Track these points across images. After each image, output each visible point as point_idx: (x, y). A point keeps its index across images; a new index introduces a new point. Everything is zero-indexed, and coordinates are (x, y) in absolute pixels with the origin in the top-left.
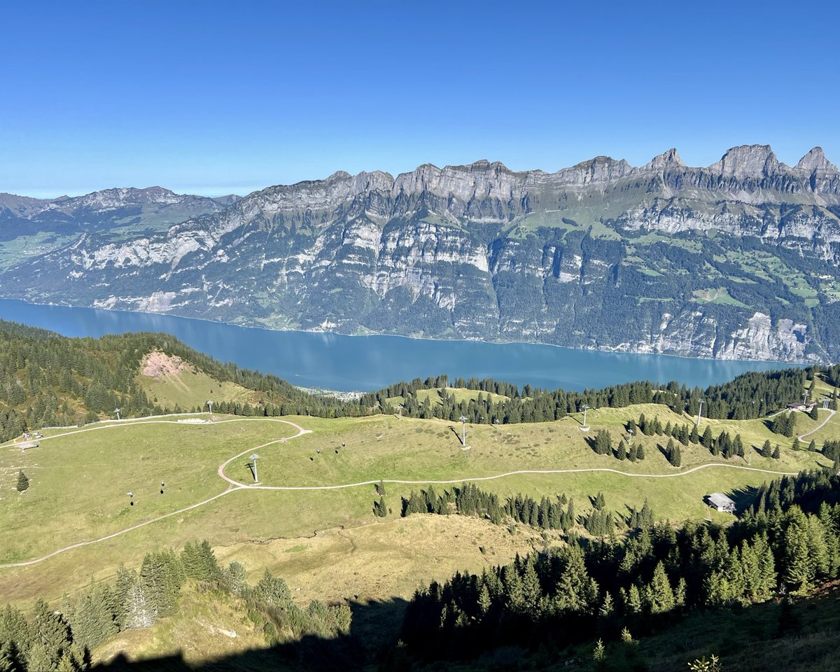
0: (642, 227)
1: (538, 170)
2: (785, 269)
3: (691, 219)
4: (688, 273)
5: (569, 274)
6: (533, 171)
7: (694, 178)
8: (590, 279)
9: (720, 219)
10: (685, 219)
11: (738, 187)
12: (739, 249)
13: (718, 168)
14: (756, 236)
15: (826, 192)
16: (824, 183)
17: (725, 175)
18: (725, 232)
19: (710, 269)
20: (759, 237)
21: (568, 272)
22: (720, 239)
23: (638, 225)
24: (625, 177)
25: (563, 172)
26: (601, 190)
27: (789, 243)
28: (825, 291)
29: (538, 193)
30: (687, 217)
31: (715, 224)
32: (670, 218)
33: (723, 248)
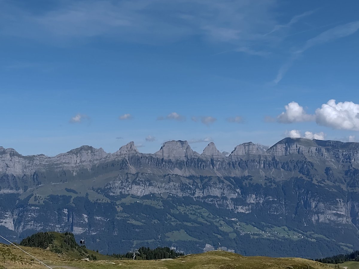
0: (121, 192)
1: (42, 155)
2: (212, 216)
3: (151, 187)
4: (159, 222)
5: (81, 228)
6: (39, 155)
7: (147, 160)
8: (96, 231)
9: (168, 186)
10: (148, 187)
11: (173, 166)
12: (183, 205)
13: (160, 154)
14: (190, 196)
15: (220, 169)
16: (218, 163)
17: (165, 158)
18: (173, 195)
19: (171, 219)
20: (192, 196)
21: (80, 227)
22: (170, 199)
23: (118, 191)
24: (104, 160)
25: (60, 156)
26: (88, 169)
27: (210, 200)
28: (237, 228)
29: (44, 170)
30: (149, 185)
31: (166, 189)
32: (138, 187)
33: (174, 205)
